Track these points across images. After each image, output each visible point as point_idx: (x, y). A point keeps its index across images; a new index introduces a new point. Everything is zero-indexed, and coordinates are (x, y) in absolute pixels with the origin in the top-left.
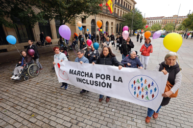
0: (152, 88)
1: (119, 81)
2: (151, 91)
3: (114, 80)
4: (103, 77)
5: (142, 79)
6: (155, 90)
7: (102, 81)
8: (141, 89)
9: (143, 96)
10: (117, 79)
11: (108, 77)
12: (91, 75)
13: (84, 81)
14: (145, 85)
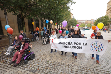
0: (101, 47)
1: (86, 45)
2: (101, 48)
3: (83, 45)
4: (77, 44)
5: (96, 43)
6: (103, 47)
7: (77, 46)
8: (96, 47)
11: (80, 44)
12: (71, 44)
13: (67, 47)
14: (98, 46)
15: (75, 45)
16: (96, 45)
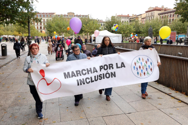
0: (149, 63)
1: (122, 67)
2: (149, 66)
3: (117, 67)
4: (106, 67)
6: (151, 63)
7: (105, 72)
9: (144, 74)
10: (119, 65)
12: (95, 70)
13: (88, 81)
14: (144, 63)
16: (141, 63)
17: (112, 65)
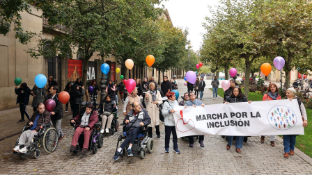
0: (290, 115)
1: (257, 116)
2: (290, 118)
3: (252, 116)
4: (238, 115)
5: (278, 109)
7: (238, 120)
8: (280, 119)
9: (285, 126)
10: (254, 114)
11: (245, 114)
12: (225, 116)
13: (217, 125)
14: (283, 114)
15: (235, 118)
16: (280, 114)
17: (246, 113)
